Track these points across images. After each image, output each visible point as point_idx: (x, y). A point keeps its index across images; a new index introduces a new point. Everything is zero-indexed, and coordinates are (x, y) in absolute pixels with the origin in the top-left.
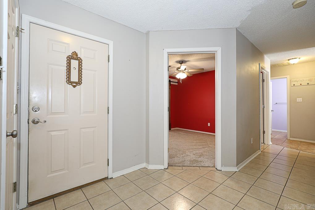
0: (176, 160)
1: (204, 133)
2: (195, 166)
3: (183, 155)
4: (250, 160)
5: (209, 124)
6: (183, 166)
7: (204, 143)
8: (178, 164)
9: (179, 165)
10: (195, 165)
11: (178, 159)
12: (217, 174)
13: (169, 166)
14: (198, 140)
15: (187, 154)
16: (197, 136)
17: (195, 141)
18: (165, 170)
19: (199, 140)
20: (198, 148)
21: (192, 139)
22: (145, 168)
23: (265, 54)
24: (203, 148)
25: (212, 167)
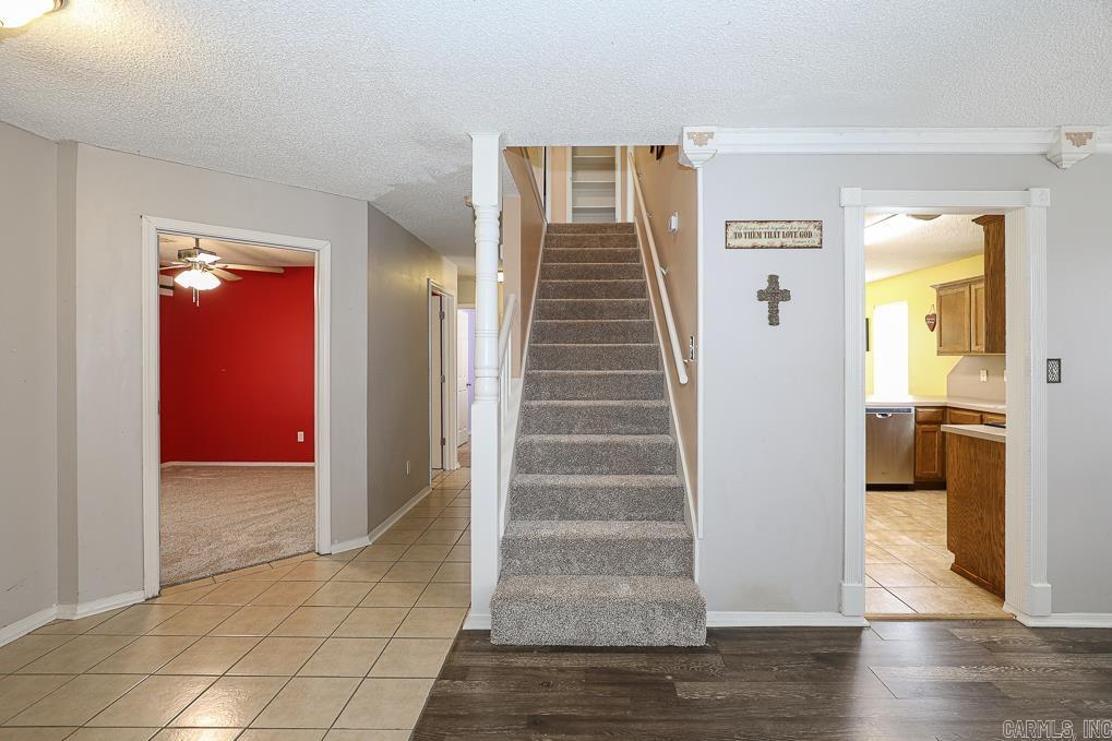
0: (187, 565)
1: (283, 468)
2: (256, 565)
3: (212, 546)
4: (405, 512)
5: (301, 437)
6: (217, 574)
7: (285, 495)
8: (198, 573)
9: (201, 575)
10: (256, 561)
11: (197, 559)
12: (323, 564)
13: (162, 587)
14: (261, 492)
15: (224, 540)
16: (257, 480)
17: (253, 498)
18: (150, 602)
19: (267, 491)
20: (262, 516)
21: (241, 492)
22: (58, 621)
23: (445, 255)
24: (280, 511)
25: (309, 552)
